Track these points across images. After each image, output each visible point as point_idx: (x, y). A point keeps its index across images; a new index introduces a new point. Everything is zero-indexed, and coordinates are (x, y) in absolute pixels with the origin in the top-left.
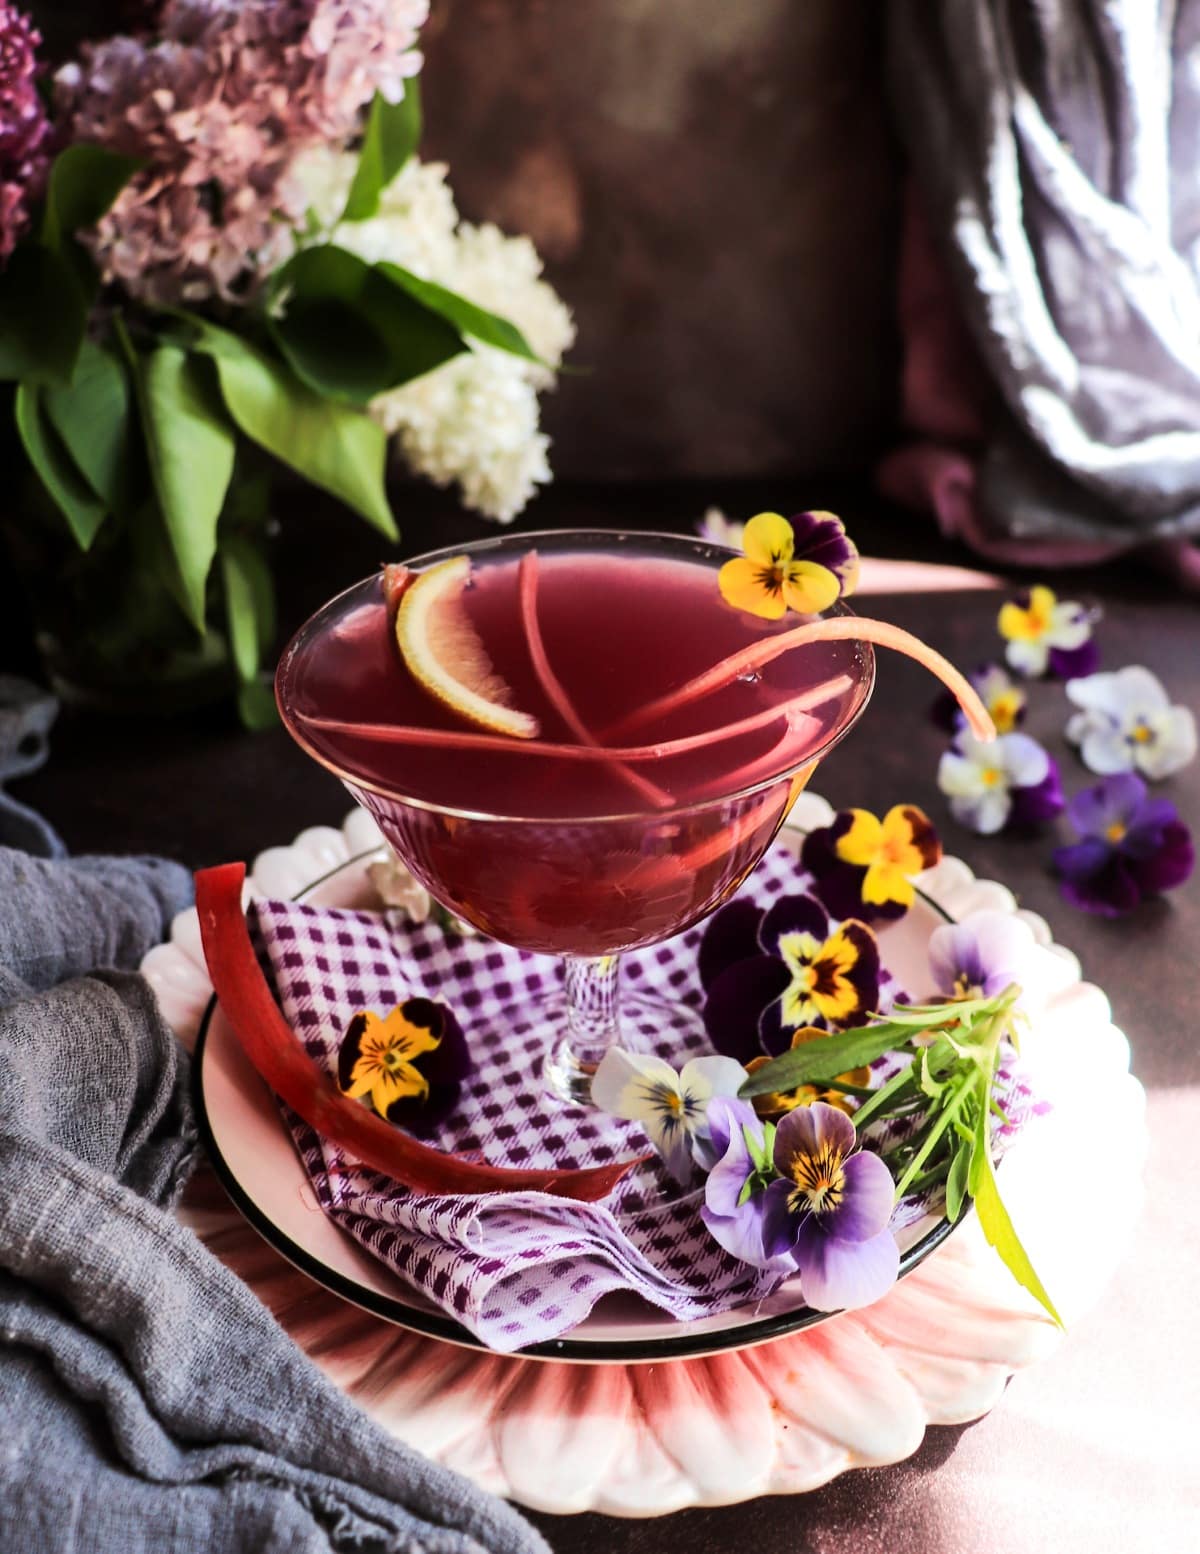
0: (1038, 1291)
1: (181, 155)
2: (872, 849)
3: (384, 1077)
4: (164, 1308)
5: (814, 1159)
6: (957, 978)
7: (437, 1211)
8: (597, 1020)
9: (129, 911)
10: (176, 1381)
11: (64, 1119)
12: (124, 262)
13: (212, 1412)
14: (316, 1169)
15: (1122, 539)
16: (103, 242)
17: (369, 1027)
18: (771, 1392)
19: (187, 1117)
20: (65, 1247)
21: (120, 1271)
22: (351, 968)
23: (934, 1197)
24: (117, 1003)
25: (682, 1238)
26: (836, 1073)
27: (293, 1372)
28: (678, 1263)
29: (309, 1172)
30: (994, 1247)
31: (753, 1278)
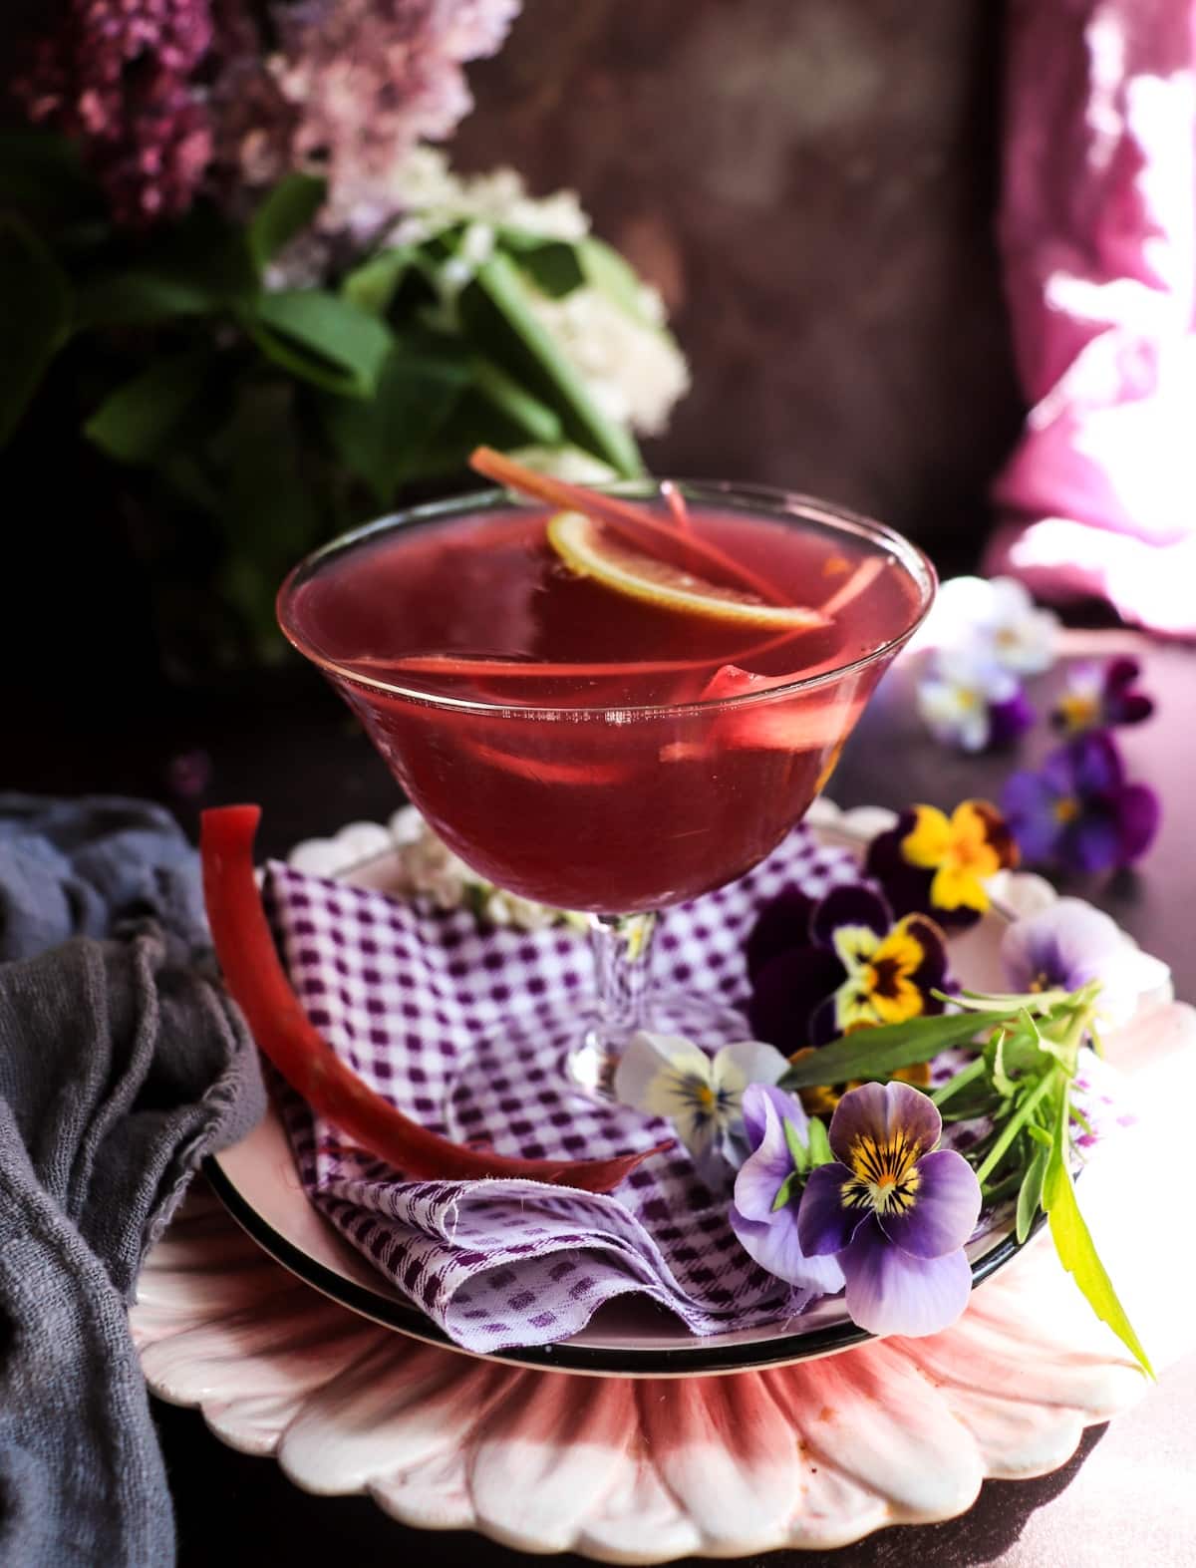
0: (1122, 1328)
2: (940, 849)
5: (880, 1147)
6: (1034, 978)
7: (416, 1196)
14: (303, 1150)
18: (801, 1431)
22: (368, 947)
23: (1002, 1212)
25: (706, 1251)
26: (891, 1068)
28: (698, 1276)
30: (1071, 1273)
31: (785, 1295)
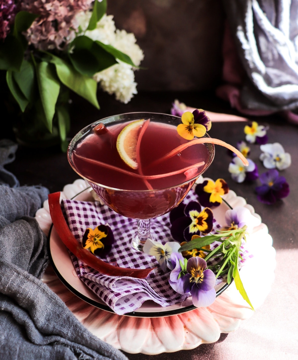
0: (248, 301)
1: (48, 14)
2: (212, 189)
3: (93, 244)
4: (39, 303)
5: (196, 270)
6: (232, 222)
7: (105, 280)
8: (145, 230)
9: (33, 201)
10: (42, 320)
11: (16, 255)
12: (33, 40)
13: (50, 328)
14: (76, 266)
15: (274, 110)
16: (28, 35)
17: (90, 232)
18: (184, 324)
19: (46, 253)
20: (15, 289)
21: (29, 295)
22: (86, 216)
23: (224, 277)
24: (29, 226)
25: (164, 285)
26: (202, 246)
27: (70, 319)
28: (163, 291)
29: (75, 267)
30: (238, 290)
31: (181, 296)
